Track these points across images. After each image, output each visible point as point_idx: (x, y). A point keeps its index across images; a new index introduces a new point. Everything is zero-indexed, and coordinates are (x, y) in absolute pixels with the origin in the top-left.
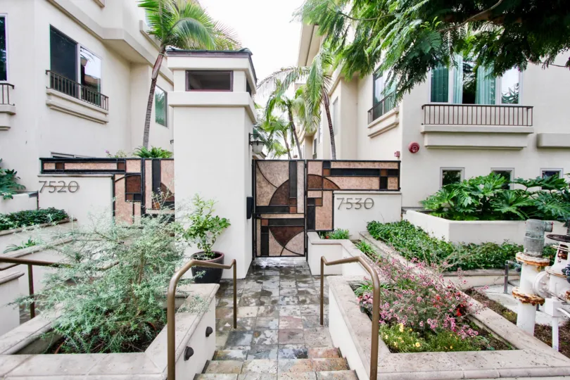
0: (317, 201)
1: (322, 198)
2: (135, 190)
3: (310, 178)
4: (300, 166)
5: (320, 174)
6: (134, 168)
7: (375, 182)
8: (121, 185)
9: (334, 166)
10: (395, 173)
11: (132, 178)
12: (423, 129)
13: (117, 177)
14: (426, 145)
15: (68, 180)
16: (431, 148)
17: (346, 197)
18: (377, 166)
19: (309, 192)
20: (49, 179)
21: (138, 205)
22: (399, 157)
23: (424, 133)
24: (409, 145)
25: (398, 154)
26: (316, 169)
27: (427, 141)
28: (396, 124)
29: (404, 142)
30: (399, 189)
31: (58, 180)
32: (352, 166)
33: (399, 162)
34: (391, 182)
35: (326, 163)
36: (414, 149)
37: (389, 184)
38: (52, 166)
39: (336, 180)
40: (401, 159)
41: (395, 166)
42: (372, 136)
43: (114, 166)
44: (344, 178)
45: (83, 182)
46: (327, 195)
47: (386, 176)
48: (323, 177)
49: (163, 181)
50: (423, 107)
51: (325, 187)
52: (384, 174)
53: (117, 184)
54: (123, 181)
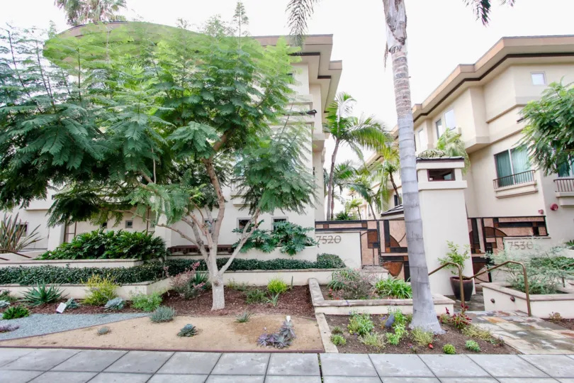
0: (493, 245)
1: (496, 243)
2: (374, 241)
3: (486, 230)
4: (479, 222)
5: (492, 226)
6: (372, 226)
7: (530, 231)
8: (365, 237)
9: (501, 221)
10: (543, 224)
11: (372, 233)
12: (558, 194)
13: (363, 232)
14: (562, 204)
15: (334, 235)
16: (565, 207)
17: (514, 241)
18: (529, 220)
19: (487, 239)
20: (323, 235)
21: (376, 250)
22: (542, 213)
23: (558, 198)
24: (551, 205)
25: (542, 212)
26: (489, 223)
27: (561, 202)
28: (536, 192)
29: (546, 203)
30: (547, 235)
31: (328, 235)
32: (513, 220)
33: (544, 217)
34: (541, 230)
35: (496, 219)
36: (554, 208)
37: (540, 232)
38: (321, 227)
39: (503, 230)
40: (545, 214)
41: (542, 220)
42: (499, 198)
43: (360, 225)
44: (509, 229)
45: (344, 236)
46: (499, 240)
47: (537, 226)
48: (494, 229)
49: (391, 234)
50: (554, 181)
51: (496, 235)
52: (535, 225)
53: (362, 237)
54: (366, 234)
